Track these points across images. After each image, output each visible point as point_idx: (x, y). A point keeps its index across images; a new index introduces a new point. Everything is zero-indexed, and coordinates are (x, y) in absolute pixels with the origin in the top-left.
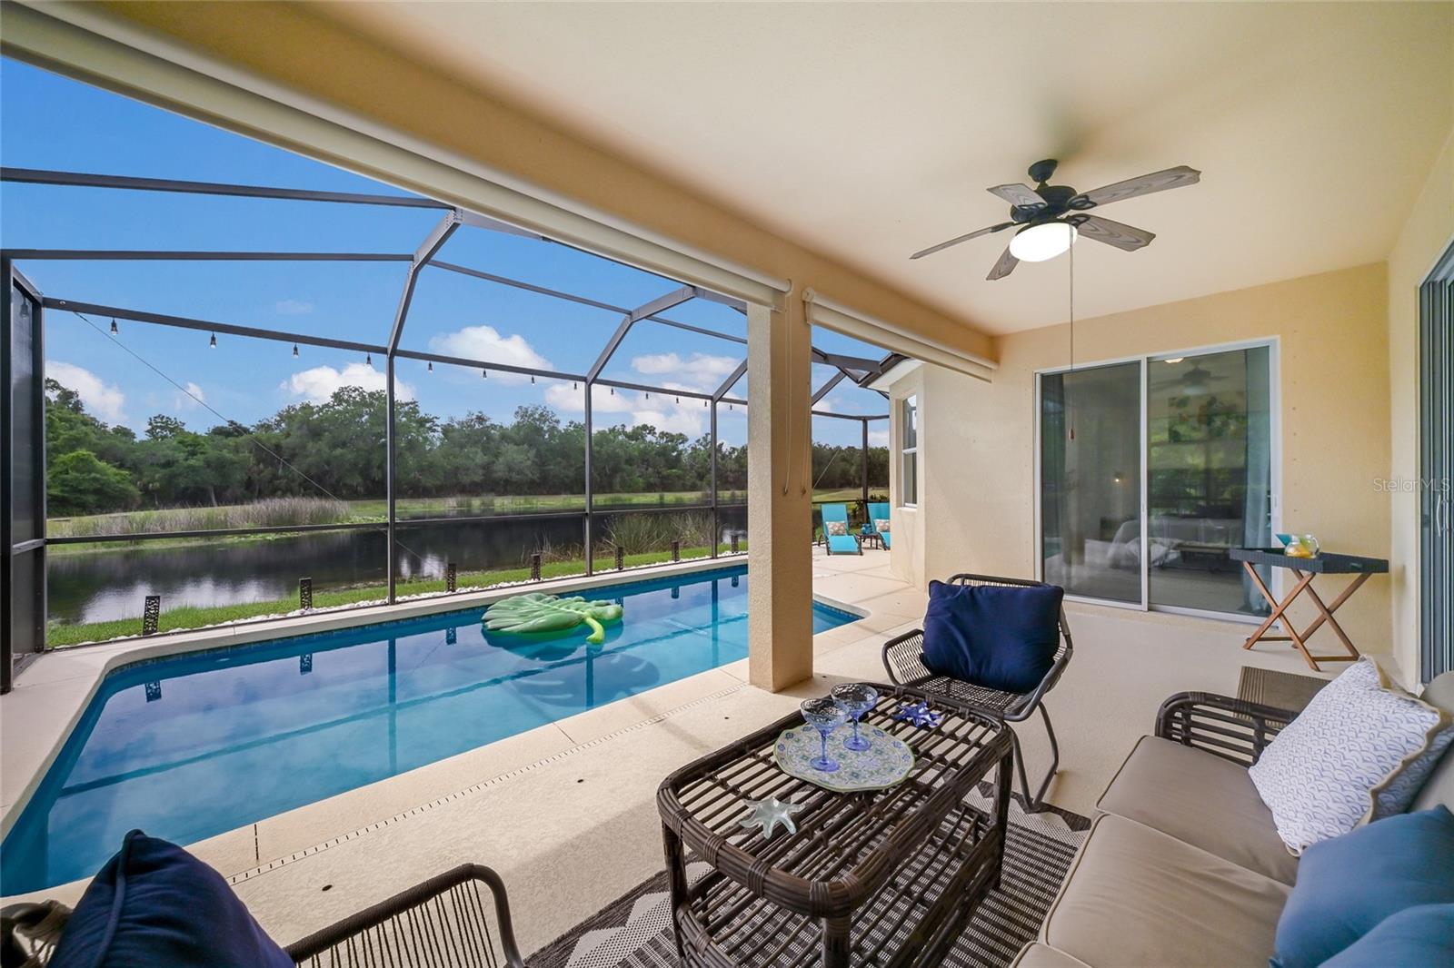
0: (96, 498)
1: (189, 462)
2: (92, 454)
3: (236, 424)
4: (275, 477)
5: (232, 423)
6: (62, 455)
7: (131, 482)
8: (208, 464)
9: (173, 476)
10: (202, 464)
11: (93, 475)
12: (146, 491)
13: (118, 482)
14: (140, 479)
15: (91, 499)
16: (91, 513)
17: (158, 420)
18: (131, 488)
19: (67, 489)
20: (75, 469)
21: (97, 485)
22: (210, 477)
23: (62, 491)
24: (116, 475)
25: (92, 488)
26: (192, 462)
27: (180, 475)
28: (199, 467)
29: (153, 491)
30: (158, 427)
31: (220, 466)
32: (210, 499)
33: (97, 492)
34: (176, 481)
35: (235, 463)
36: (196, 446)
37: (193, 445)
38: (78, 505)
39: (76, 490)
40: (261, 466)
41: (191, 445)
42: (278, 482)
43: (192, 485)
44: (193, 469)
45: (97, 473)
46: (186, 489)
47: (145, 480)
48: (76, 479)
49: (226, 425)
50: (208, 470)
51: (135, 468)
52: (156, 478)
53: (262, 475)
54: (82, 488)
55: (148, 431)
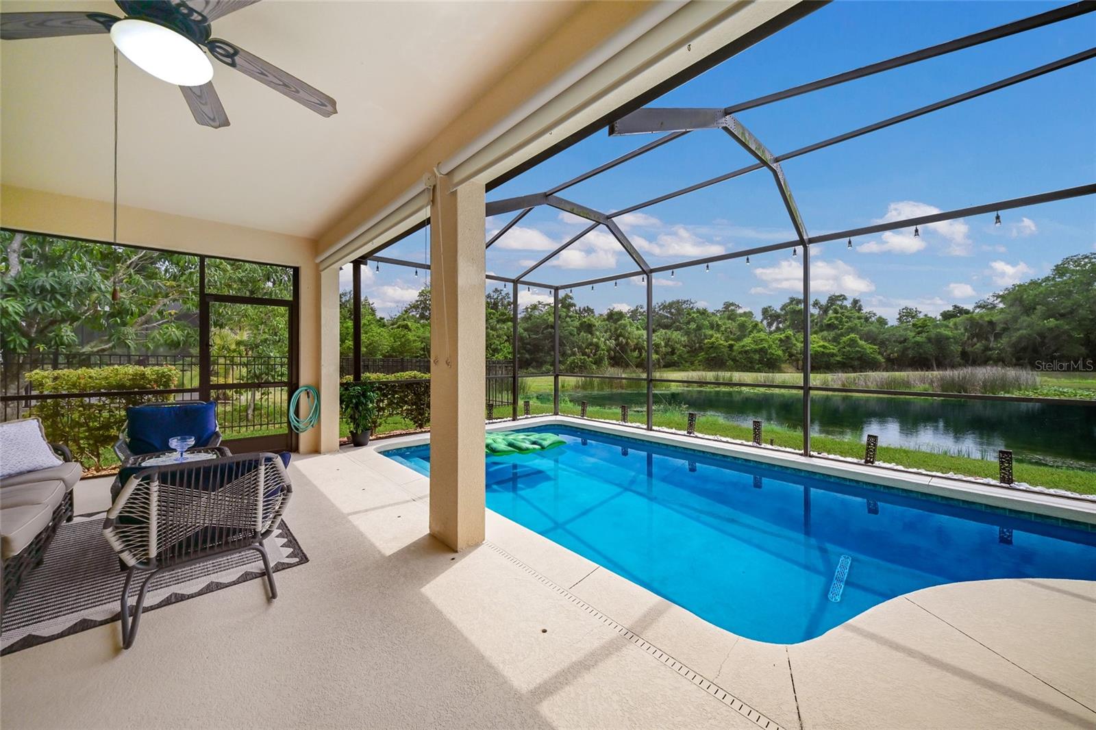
0: (859, 363)
1: (915, 339)
2: (857, 336)
3: (958, 307)
4: (987, 349)
5: (955, 307)
6: (844, 338)
7: (879, 353)
8: (929, 340)
9: (906, 349)
10: (924, 340)
11: (857, 349)
12: (888, 359)
13: (871, 353)
14: (885, 351)
15: (856, 363)
16: (855, 371)
17: (905, 311)
18: (880, 357)
19: (844, 357)
20: (849, 345)
21: (859, 355)
22: (930, 349)
23: (843, 358)
24: (870, 348)
25: (856, 356)
26: (918, 339)
27: (909, 348)
28: (922, 342)
29: (893, 359)
30: (904, 316)
31: (940, 342)
32: (932, 366)
33: (860, 359)
34: (907, 352)
35: (950, 338)
36: (924, 327)
37: (923, 326)
38: (852, 367)
39: (848, 358)
40: (975, 340)
41: (920, 327)
42: (990, 352)
43: (917, 355)
44: (918, 344)
45: (859, 348)
46: (913, 358)
47: (889, 352)
48: (849, 351)
49: (951, 309)
50: (929, 345)
51: (882, 344)
52: (895, 351)
53: (975, 347)
54: (851, 356)
55: (898, 319)
